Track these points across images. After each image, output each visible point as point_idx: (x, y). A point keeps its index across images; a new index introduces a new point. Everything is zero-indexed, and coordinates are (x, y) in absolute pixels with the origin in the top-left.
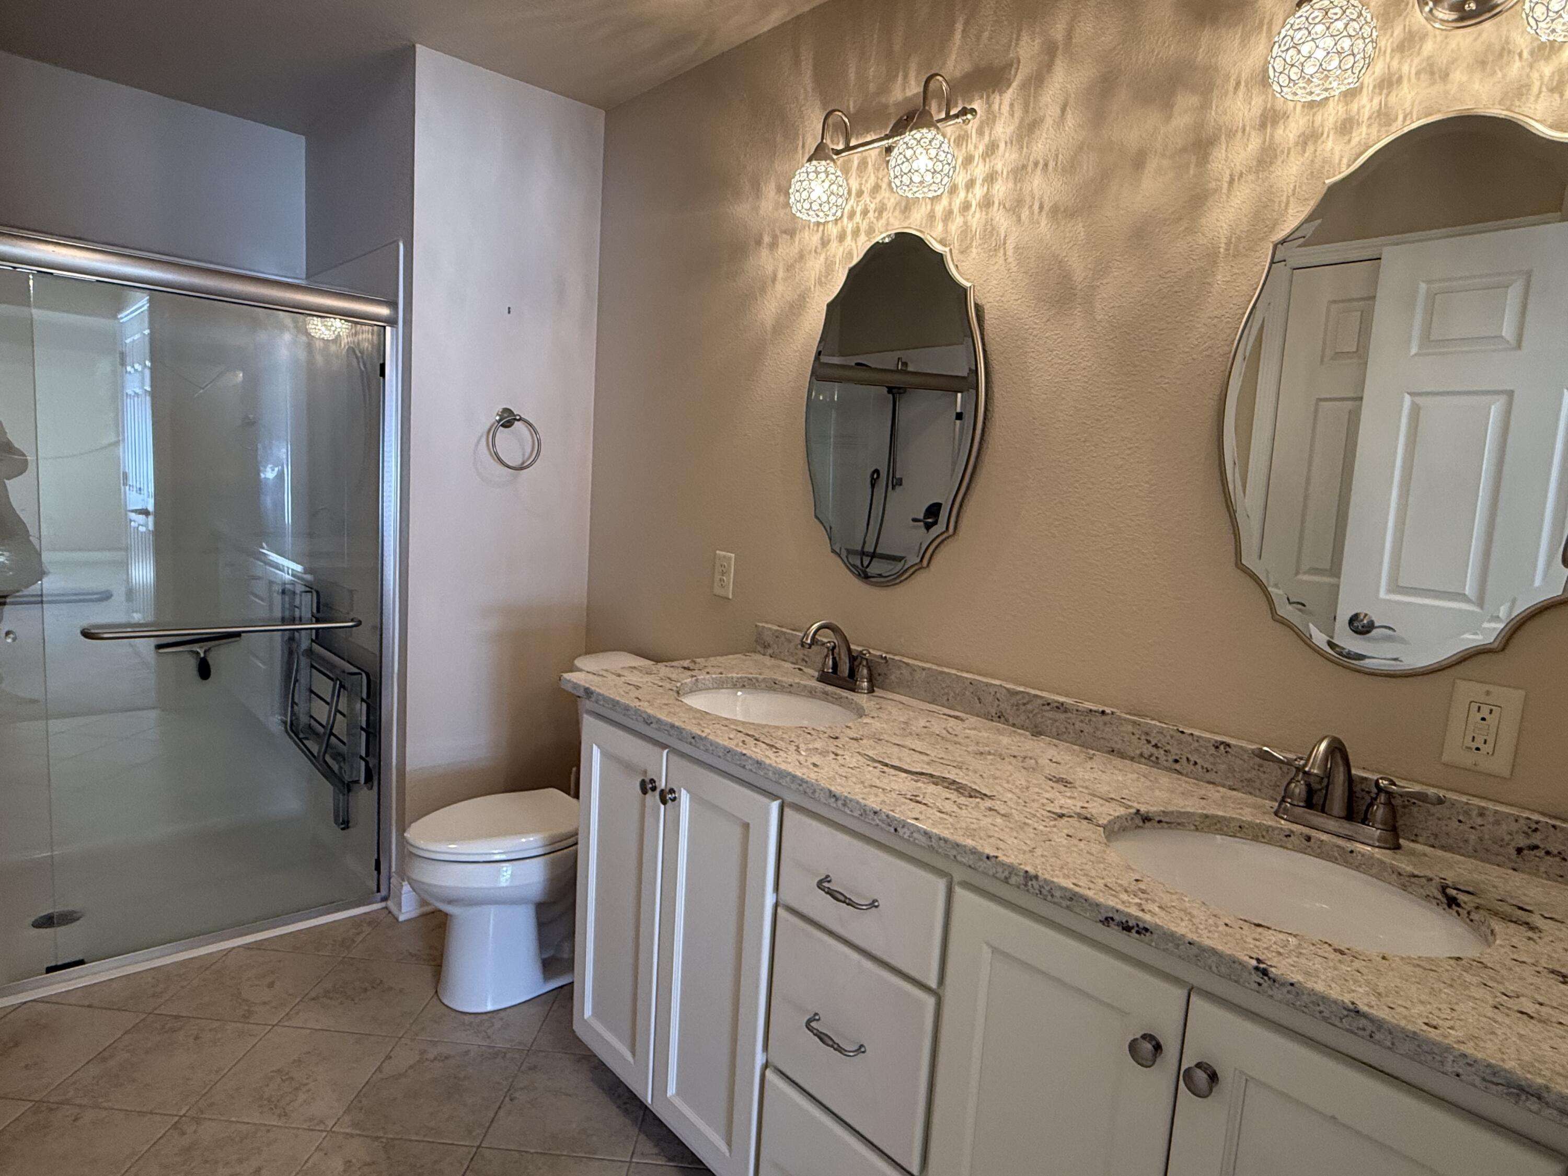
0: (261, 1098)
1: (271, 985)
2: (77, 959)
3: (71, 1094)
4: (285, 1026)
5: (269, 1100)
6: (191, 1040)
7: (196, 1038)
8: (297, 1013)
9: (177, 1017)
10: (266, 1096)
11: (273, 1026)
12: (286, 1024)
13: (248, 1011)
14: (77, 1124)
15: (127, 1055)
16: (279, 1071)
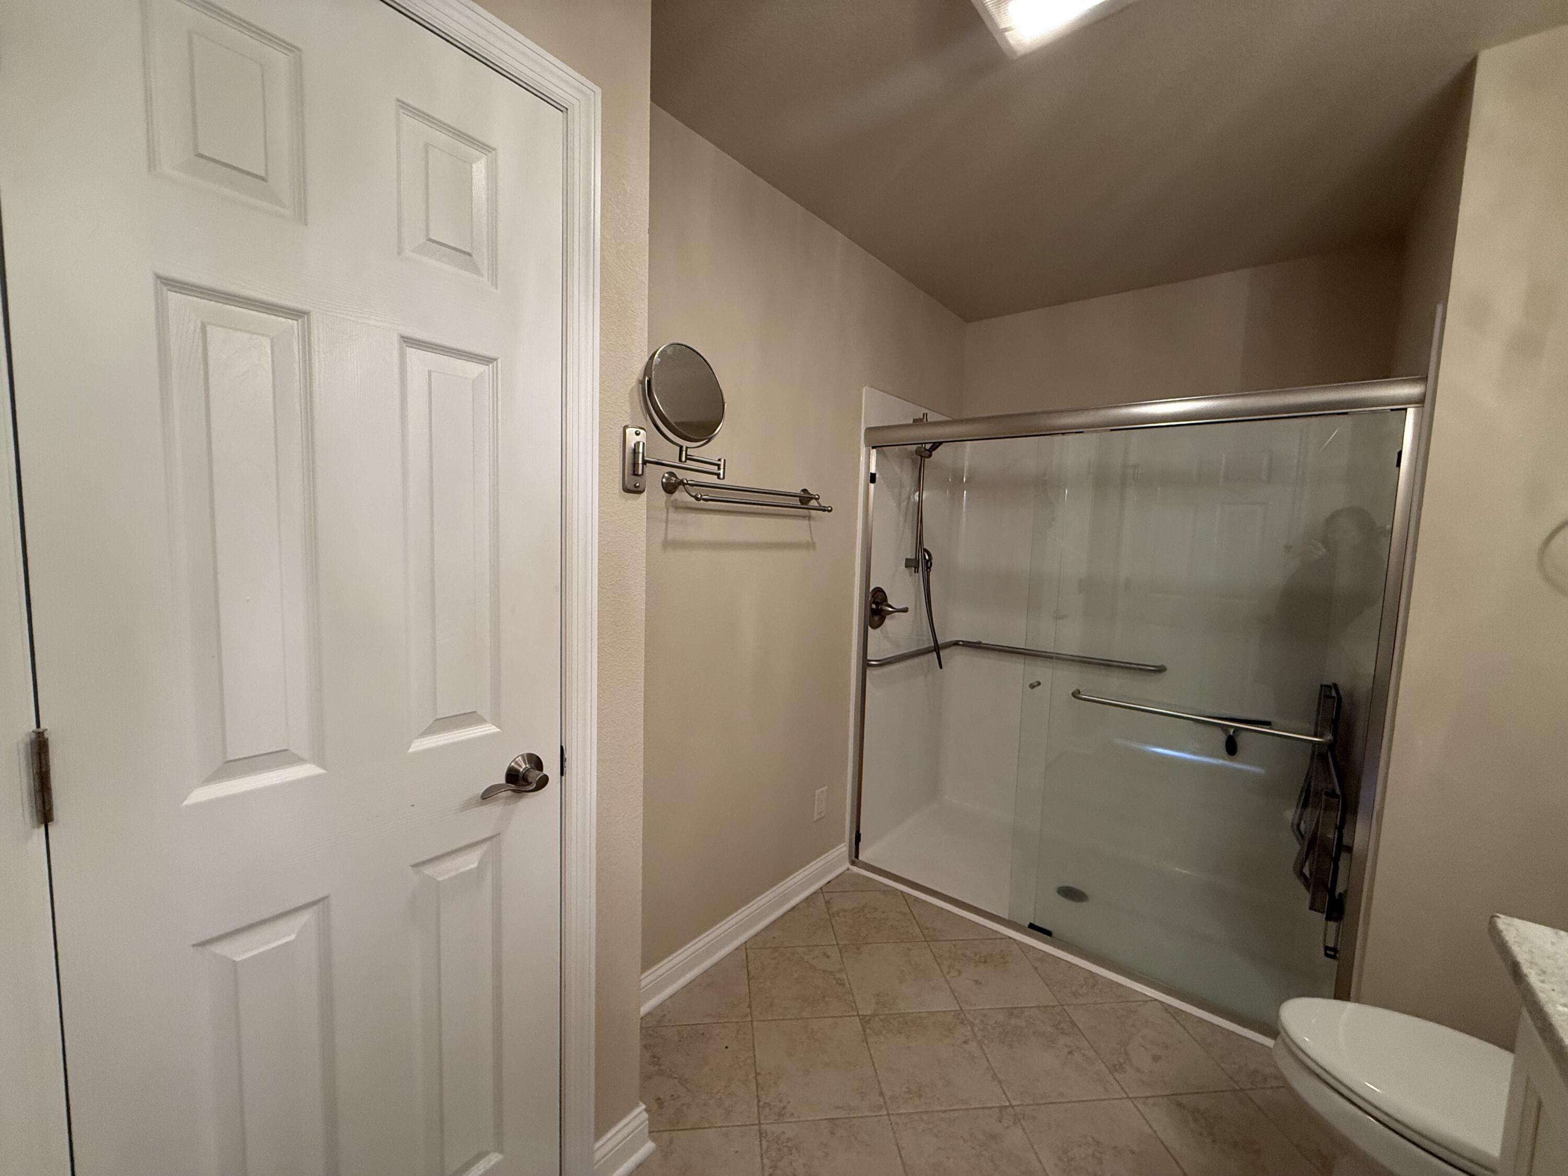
0: (1066, 1152)
1: (1156, 1059)
2: (1047, 927)
3: (977, 1022)
4: (1136, 1106)
5: (1070, 1160)
6: (1066, 1050)
7: (1070, 1053)
8: (1154, 1105)
9: (1073, 1024)
10: (1070, 1154)
11: (1128, 1097)
12: (1140, 1106)
13: (1121, 1064)
14: (965, 1046)
15: (1024, 1024)
16: (1098, 1143)
